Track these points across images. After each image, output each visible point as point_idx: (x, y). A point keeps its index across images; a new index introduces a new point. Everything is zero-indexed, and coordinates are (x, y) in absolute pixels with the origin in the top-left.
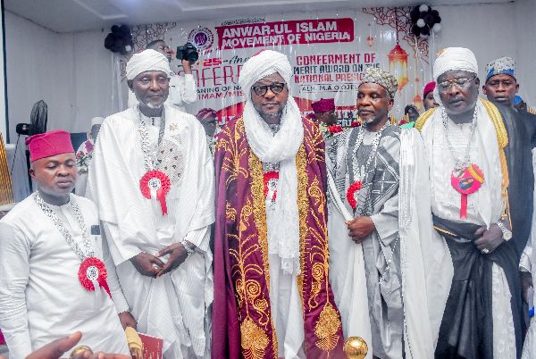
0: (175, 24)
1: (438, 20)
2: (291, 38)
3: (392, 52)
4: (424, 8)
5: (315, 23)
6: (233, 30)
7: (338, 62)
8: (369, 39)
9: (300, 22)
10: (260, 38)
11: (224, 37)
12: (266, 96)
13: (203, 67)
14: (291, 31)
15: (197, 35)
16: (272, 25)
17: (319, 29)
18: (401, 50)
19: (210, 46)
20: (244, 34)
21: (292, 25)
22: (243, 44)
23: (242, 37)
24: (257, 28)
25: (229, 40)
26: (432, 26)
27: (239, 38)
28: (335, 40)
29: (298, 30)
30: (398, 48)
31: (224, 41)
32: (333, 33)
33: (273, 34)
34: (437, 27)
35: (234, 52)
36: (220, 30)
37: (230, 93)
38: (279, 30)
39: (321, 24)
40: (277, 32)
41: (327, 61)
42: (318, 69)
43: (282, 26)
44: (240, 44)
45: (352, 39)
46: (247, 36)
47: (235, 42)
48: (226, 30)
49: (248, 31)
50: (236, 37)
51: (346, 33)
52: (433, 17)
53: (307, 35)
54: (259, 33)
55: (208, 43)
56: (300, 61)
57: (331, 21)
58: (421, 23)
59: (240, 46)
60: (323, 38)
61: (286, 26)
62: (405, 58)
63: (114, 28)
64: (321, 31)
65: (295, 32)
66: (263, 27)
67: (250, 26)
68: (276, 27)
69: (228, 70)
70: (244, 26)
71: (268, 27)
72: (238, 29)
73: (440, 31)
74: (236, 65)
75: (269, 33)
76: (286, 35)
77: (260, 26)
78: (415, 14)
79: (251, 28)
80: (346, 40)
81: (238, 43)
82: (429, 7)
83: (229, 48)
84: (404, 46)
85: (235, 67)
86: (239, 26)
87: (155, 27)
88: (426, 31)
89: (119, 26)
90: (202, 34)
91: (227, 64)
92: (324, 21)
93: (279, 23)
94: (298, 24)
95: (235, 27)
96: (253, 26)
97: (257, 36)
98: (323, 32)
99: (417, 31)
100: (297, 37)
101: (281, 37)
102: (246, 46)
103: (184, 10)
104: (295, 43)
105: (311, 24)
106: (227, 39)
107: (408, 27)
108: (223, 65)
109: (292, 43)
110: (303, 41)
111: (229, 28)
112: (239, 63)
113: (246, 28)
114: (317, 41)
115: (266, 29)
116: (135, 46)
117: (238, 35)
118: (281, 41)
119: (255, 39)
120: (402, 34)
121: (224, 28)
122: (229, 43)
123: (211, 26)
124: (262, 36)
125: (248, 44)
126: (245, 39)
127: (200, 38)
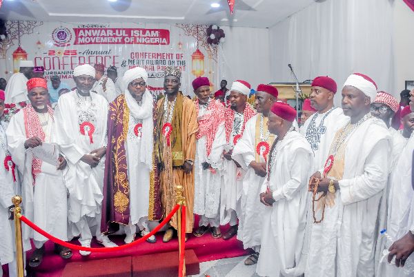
0: (42, 22)
1: (223, 36)
2: (127, 40)
3: (195, 53)
4: (215, 27)
5: (144, 31)
6: (86, 31)
7: (159, 58)
8: (179, 44)
9: (134, 29)
10: (105, 38)
11: (80, 35)
13: (63, 56)
14: (127, 35)
15: (60, 33)
16: (114, 30)
17: (146, 35)
18: (200, 52)
19: (69, 41)
20: (94, 35)
21: (128, 31)
22: (93, 41)
23: (92, 36)
24: (103, 31)
25: (83, 38)
26: (219, 38)
27: (90, 37)
28: (157, 44)
29: (132, 35)
30: (198, 51)
31: (79, 39)
32: (156, 39)
33: (115, 36)
34: (222, 40)
35: (86, 47)
36: (77, 31)
38: (119, 33)
39: (148, 32)
40: (117, 35)
41: (151, 57)
42: (145, 62)
43: (121, 31)
44: (91, 41)
45: (169, 43)
46: (96, 36)
48: (81, 31)
49: (96, 33)
50: (88, 36)
51: (164, 39)
52: (220, 34)
53: (138, 38)
54: (105, 35)
55: (68, 38)
56: (133, 55)
57: (155, 30)
58: (213, 36)
59: (91, 43)
60: (149, 42)
61: (124, 31)
62: (202, 57)
64: (148, 37)
65: (130, 36)
66: (108, 31)
67: (98, 29)
68: (117, 31)
69: (82, 59)
70: (94, 29)
71: (112, 31)
72: (90, 31)
73: (225, 42)
74: (88, 55)
75: (112, 35)
76: (124, 37)
77: (106, 30)
78: (210, 31)
79: (99, 31)
80: (164, 44)
81: (89, 41)
82: (218, 28)
83: (82, 44)
84: (202, 50)
85: (86, 57)
86: (91, 29)
87: (26, 23)
88: (216, 41)
90: (63, 32)
91: (81, 55)
92: (150, 30)
93: (119, 29)
94: (132, 31)
95: (88, 30)
96: (101, 30)
97: (103, 36)
98: (150, 37)
99: (210, 41)
100: (132, 39)
101: (120, 39)
102: (95, 43)
103: (50, 14)
104: (129, 43)
105: (141, 31)
106: (81, 37)
107: (205, 39)
108: (78, 55)
109: (127, 43)
110: (135, 42)
111: (84, 30)
112: (90, 55)
113: (96, 31)
114: (145, 43)
115: (110, 33)
116: (9, 35)
117: (90, 35)
118: (120, 41)
119: (102, 38)
120: (201, 43)
121: (79, 30)
122: (83, 40)
123: (70, 27)
124: (107, 37)
125: (97, 41)
126: (94, 38)
127: (61, 34)
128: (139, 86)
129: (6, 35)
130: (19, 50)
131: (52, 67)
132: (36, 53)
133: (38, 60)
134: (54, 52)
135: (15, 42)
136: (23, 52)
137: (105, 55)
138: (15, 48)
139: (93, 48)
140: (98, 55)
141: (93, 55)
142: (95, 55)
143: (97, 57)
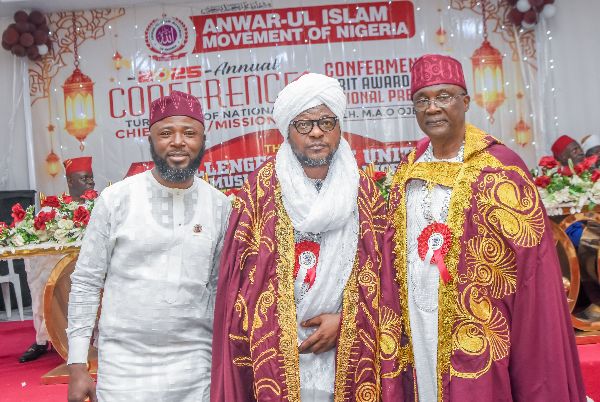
0: (122, 10)
2: (314, 33)
3: (478, 52)
5: (353, 9)
6: (220, 21)
7: (392, 70)
8: (439, 33)
9: (329, 8)
10: (264, 33)
11: (205, 31)
12: (311, 134)
13: (170, 81)
14: (314, 23)
15: (160, 30)
16: (283, 13)
17: (358, 19)
18: (492, 48)
19: (182, 47)
20: (238, 28)
21: (315, 13)
22: (236, 42)
23: (235, 32)
24: (258, 17)
25: (213, 38)
26: (540, 8)
27: (228, 33)
28: (386, 37)
29: (325, 21)
30: (487, 46)
31: (205, 39)
32: (381, 25)
33: (285, 27)
34: (549, 11)
35: (220, 57)
36: (199, 21)
37: (217, 123)
38: (295, 20)
39: (361, 10)
40: (291, 23)
41: (373, 70)
42: (359, 82)
43: (299, 14)
44: (232, 42)
45: (412, 32)
46: (243, 31)
47: (224, 40)
48: (209, 22)
49: (244, 23)
50: (225, 31)
51: (402, 25)
53: (339, 29)
54: (263, 25)
55: (179, 42)
56: (330, 70)
57: (378, 5)
58: (523, 5)
59: (231, 46)
60: (365, 34)
61: (306, 14)
62: (497, 60)
63: (19, 16)
64: (362, 22)
65: (320, 25)
66: (269, 16)
67: (248, 13)
68: (290, 15)
69: (213, 85)
70: (238, 15)
71: (277, 16)
72: (229, 19)
73: (553, 17)
74: (227, 76)
75: (278, 25)
76: (306, 29)
77: (264, 13)
79: (249, 17)
80: (403, 36)
81: (227, 43)
83: (212, 49)
84: (496, 42)
85: (223, 79)
86: (231, 15)
87: (88, 16)
88: (532, 17)
89: (28, 13)
90: (169, 27)
91: (211, 76)
92: (367, 6)
93: (294, 11)
94: (325, 12)
95: (224, 17)
96: (253, 14)
97: (260, 30)
98: (367, 24)
99: (517, 18)
100: (325, 32)
101: (298, 32)
102: (241, 46)
104: (321, 41)
105: (346, 11)
106: (210, 35)
107: (502, 13)
108: (204, 77)
109: (313, 42)
110: (333, 38)
111: (214, 18)
112: (231, 74)
113: (242, 18)
114: (356, 39)
115: (274, 19)
116: (55, 45)
117: (229, 28)
118: (298, 38)
119: (256, 34)
120: (492, 23)
121: (204, 18)
122: (214, 41)
123: (184, 15)
124: (268, 30)
125: (245, 42)
126: (239, 35)
127: (166, 33)
128: (316, 131)
129: (49, 44)
130: (77, 74)
132: (112, 80)
133: (117, 94)
134: (150, 74)
135: (68, 58)
136: (85, 79)
137: (266, 72)
138: (68, 72)
139: (236, 57)
140: (249, 73)
141: (237, 74)
142: (243, 74)
143: (246, 78)
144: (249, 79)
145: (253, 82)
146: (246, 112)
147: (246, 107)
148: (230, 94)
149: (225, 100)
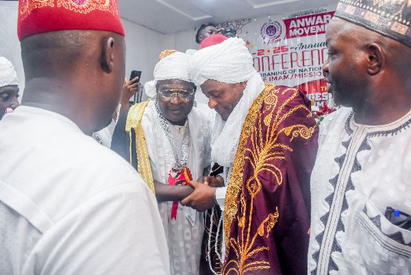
0: (250, 19)
6: (299, 21)
10: (322, 26)
11: (291, 27)
13: (273, 54)
15: (268, 28)
16: (332, 14)
19: (279, 36)
20: (308, 24)
22: (307, 32)
23: (306, 26)
24: (319, 18)
25: (295, 30)
27: (303, 27)
31: (291, 31)
35: (299, 40)
36: (287, 22)
37: (296, 75)
44: (304, 32)
46: (310, 25)
47: (300, 31)
48: (293, 22)
49: (311, 21)
50: (301, 27)
54: (322, 22)
59: (304, 34)
66: (325, 16)
67: (313, 16)
69: (294, 55)
70: (308, 17)
72: (303, 20)
74: (301, 50)
77: (322, 15)
79: (314, 18)
81: (302, 32)
83: (294, 36)
85: (300, 52)
86: (304, 17)
90: (272, 26)
91: (293, 50)
95: (301, 19)
96: (317, 16)
97: (320, 24)
102: (309, 34)
103: (256, 7)
106: (293, 29)
108: (290, 51)
111: (295, 20)
112: (304, 49)
113: (310, 19)
115: (328, 18)
117: (303, 25)
119: (318, 27)
121: (290, 20)
122: (296, 32)
123: (280, 19)
124: (324, 24)
125: (312, 32)
126: (309, 28)
127: (271, 30)
131: (261, 68)
134: (263, 51)
137: (323, 47)
140: (314, 48)
141: (307, 49)
142: (310, 49)
143: (312, 51)
144: (314, 52)
145: (315, 53)
146: (311, 69)
147: (311, 67)
148: (303, 60)
149: (301, 63)
